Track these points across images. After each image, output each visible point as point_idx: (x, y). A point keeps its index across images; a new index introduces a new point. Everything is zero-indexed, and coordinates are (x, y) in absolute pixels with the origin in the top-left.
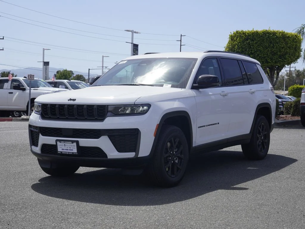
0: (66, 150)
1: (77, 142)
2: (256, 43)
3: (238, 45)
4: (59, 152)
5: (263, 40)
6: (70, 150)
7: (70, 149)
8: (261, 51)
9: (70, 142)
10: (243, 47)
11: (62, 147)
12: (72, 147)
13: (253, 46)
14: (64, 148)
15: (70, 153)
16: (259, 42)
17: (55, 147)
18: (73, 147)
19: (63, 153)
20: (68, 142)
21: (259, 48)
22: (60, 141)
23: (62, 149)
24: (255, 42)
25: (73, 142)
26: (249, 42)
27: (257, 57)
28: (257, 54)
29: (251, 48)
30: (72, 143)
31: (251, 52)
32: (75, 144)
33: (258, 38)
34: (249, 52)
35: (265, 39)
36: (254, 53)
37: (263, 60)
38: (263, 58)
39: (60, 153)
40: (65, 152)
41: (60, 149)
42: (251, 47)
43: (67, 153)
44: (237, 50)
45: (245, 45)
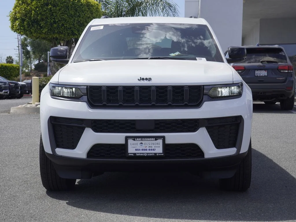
0: (142, 150)
1: (164, 138)
2: (59, 10)
3: (35, 11)
4: (131, 153)
5: (67, 7)
6: (149, 150)
7: (150, 148)
8: (66, 21)
9: (153, 139)
10: (43, 13)
11: (136, 146)
12: (153, 146)
13: (55, 13)
14: (139, 148)
15: (151, 155)
16: (63, 9)
17: (124, 147)
18: (156, 146)
19: (138, 155)
20: (149, 139)
21: (63, 17)
22: (134, 138)
23: (136, 150)
24: (58, 8)
25: (156, 138)
26: (51, 8)
27: (62, 28)
28: (61, 24)
29: (52, 15)
30: (156, 140)
31: (53, 21)
32: (160, 141)
33: (61, 4)
34: (52, 21)
35: (70, 6)
36: (57, 22)
37: (69, 32)
38: (69, 29)
39: (132, 155)
40: (142, 153)
41: (131, 150)
42: (54, 14)
43: (146, 155)
44: (34, 16)
45: (45, 11)
